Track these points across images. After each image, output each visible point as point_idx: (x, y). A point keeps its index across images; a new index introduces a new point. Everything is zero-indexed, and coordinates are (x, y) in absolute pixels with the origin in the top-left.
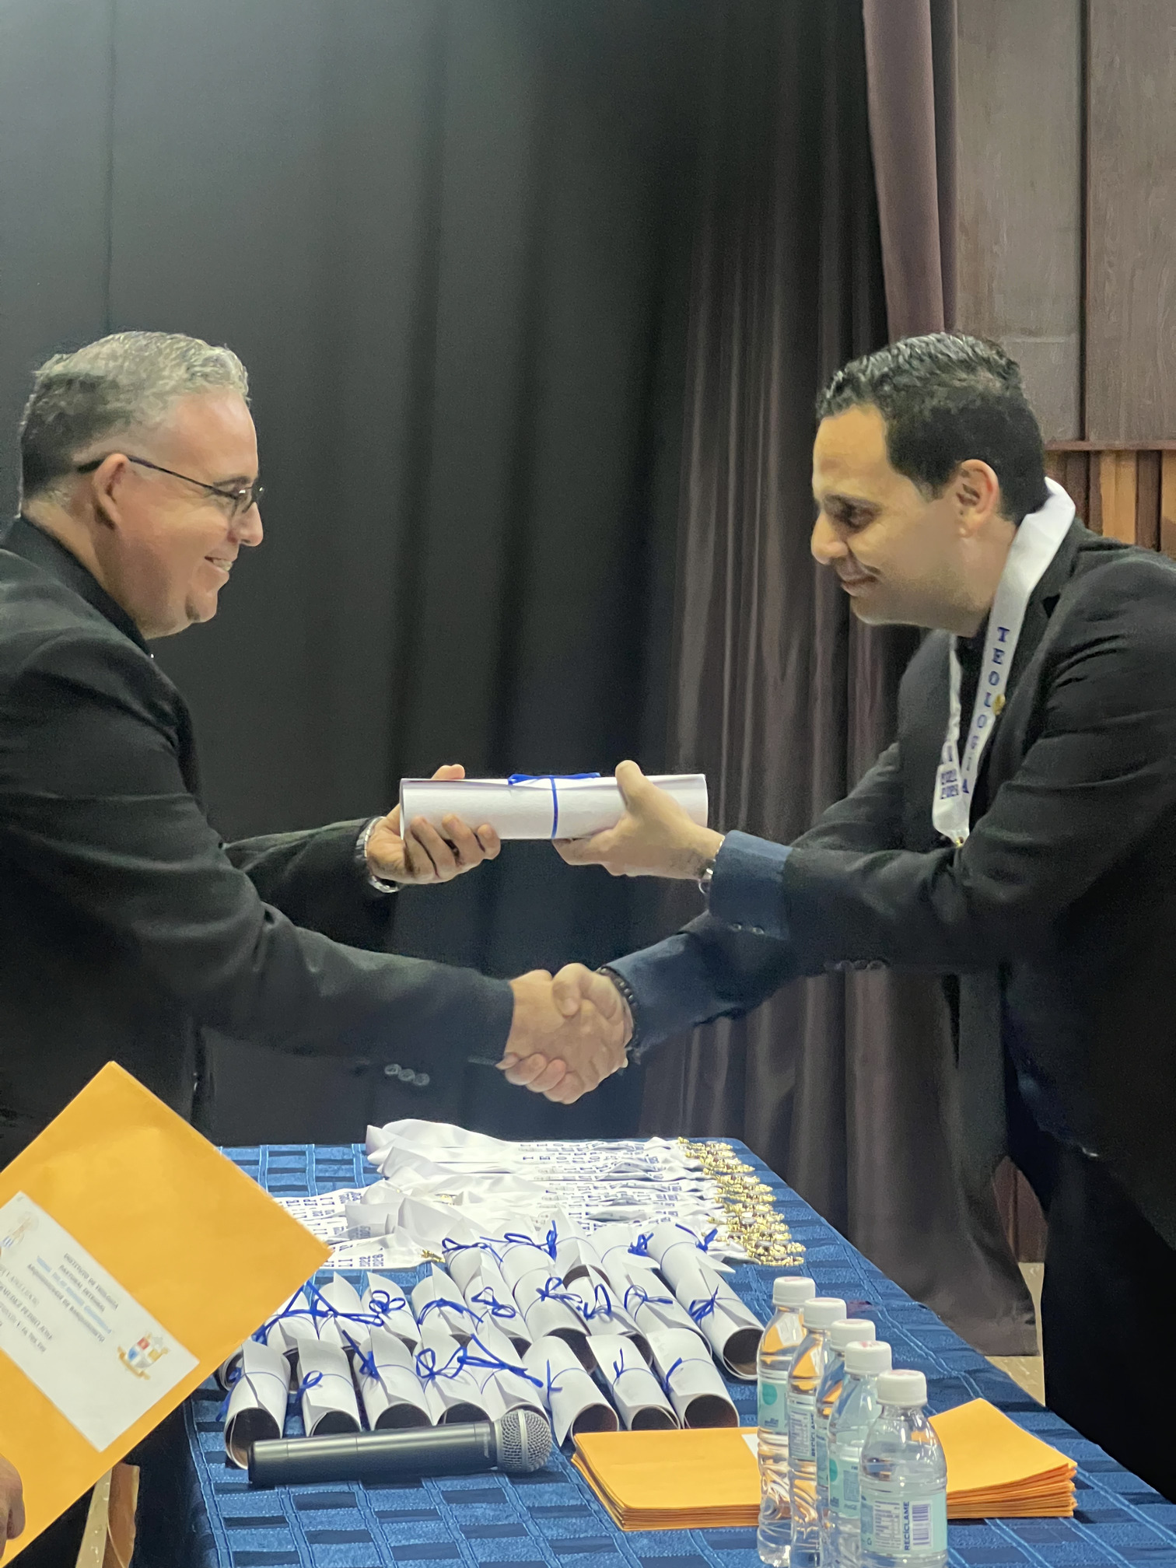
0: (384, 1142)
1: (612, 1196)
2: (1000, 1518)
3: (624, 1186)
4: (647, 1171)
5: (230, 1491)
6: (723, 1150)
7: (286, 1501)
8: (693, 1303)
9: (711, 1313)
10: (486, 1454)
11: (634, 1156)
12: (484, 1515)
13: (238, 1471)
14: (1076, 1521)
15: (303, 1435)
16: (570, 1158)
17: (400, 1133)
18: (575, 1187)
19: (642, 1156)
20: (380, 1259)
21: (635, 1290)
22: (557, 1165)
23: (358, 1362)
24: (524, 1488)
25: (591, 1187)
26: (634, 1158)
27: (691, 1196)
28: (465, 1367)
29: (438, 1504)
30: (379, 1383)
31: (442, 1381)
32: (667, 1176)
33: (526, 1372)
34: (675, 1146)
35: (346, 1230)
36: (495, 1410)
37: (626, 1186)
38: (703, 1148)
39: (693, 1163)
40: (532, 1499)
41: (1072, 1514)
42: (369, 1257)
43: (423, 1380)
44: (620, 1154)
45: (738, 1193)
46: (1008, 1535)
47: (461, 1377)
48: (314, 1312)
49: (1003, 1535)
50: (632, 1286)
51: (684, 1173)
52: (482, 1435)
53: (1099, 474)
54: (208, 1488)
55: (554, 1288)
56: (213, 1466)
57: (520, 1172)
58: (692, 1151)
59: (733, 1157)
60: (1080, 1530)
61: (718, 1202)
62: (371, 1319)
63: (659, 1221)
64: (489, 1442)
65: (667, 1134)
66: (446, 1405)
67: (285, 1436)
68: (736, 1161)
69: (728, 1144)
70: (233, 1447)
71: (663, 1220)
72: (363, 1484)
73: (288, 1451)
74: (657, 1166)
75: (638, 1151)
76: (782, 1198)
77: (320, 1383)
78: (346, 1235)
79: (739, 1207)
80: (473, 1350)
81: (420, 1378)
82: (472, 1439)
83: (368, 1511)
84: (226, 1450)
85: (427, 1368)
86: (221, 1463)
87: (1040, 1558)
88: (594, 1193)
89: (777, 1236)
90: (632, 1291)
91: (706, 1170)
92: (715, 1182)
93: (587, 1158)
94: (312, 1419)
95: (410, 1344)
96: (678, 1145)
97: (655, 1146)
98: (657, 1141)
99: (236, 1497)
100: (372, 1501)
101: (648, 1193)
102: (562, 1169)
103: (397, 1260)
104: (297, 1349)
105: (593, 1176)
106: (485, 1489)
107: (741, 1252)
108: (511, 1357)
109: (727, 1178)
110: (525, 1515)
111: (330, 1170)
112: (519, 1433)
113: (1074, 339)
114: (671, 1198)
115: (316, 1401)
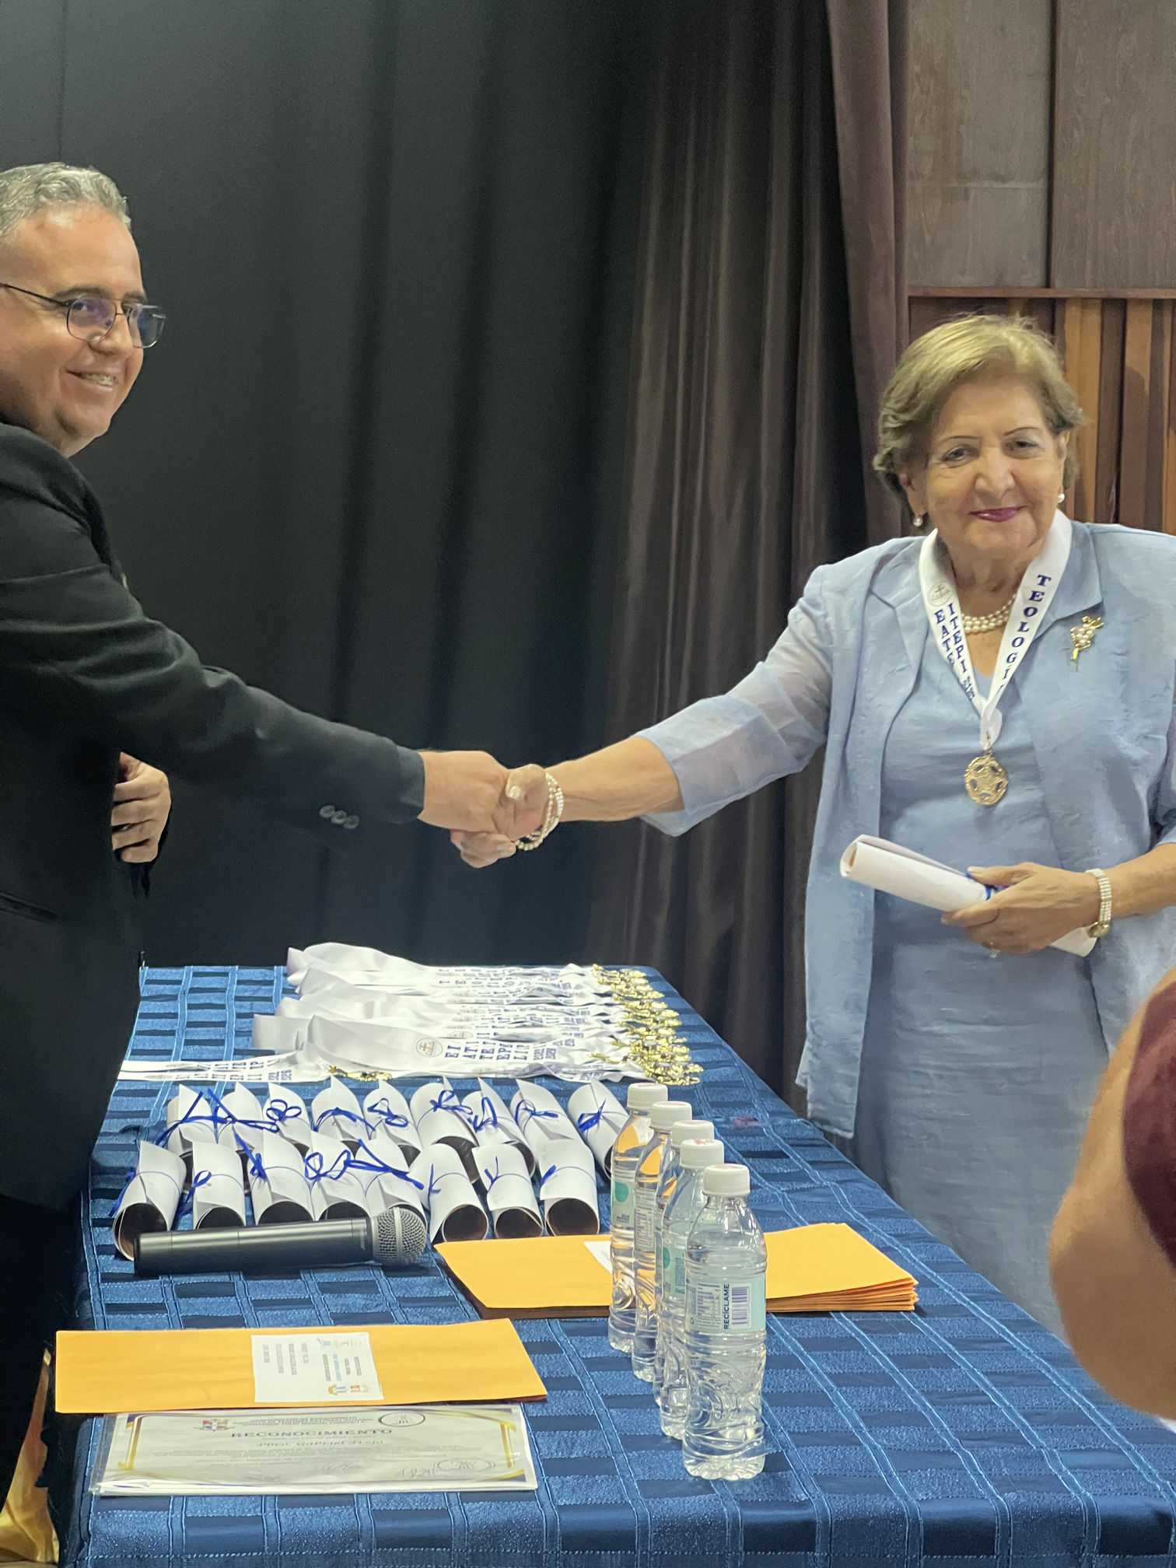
0: (305, 964)
1: (521, 1018)
2: (845, 1312)
3: (533, 1009)
4: (557, 996)
5: (116, 1280)
6: (637, 977)
7: (168, 1290)
8: (582, 1117)
9: (596, 1125)
10: (363, 1246)
11: (548, 982)
12: (354, 1304)
13: (125, 1262)
14: (916, 1315)
15: (190, 1228)
16: (485, 983)
17: (322, 957)
18: (486, 1010)
19: (556, 982)
20: (288, 1074)
21: (525, 1104)
22: (471, 989)
23: (250, 1165)
24: (395, 1281)
25: (502, 1009)
26: (546, 983)
27: (597, 1020)
28: (349, 1169)
29: (312, 1294)
30: (266, 1184)
31: (327, 1182)
32: (577, 1001)
33: (408, 1175)
34: (591, 973)
36: (375, 1209)
37: (537, 1009)
38: (617, 975)
39: (604, 989)
40: (403, 1291)
41: (913, 1308)
42: (278, 1072)
43: (311, 1182)
44: (535, 979)
45: (645, 1018)
47: (345, 1178)
48: (215, 1119)
49: (845, 1327)
50: (523, 1101)
51: (594, 999)
52: (358, 1230)
53: (1064, 320)
54: (95, 1277)
55: (447, 1100)
56: (103, 1258)
57: (434, 995)
58: (605, 978)
59: (646, 984)
60: (918, 1323)
61: (621, 1026)
62: (269, 1126)
64: (365, 1237)
65: (582, 962)
66: (328, 1203)
67: (172, 1231)
68: (648, 988)
69: (641, 971)
70: (121, 1239)
72: (244, 1274)
73: (173, 1243)
74: (570, 991)
75: (553, 977)
76: (687, 1023)
77: (208, 1182)
79: (642, 1030)
80: (361, 1155)
81: (307, 1179)
82: (350, 1235)
83: (245, 1299)
84: (116, 1243)
85: (314, 1170)
86: (111, 1255)
88: (504, 1015)
89: (678, 1058)
90: (522, 1106)
91: (615, 996)
92: (623, 1007)
93: (501, 983)
94: (198, 1215)
95: (302, 1149)
96: (593, 972)
97: (570, 972)
98: (572, 968)
99: (120, 1285)
100: (250, 1291)
101: (557, 1015)
102: (476, 992)
103: (304, 1074)
104: (192, 1152)
105: (505, 1000)
106: (360, 1281)
107: (639, 1071)
108: (400, 1164)
109: (636, 1004)
110: (394, 1304)
111: (248, 991)
112: (394, 1230)
113: (1041, 185)
114: (579, 1021)
115: (205, 1198)
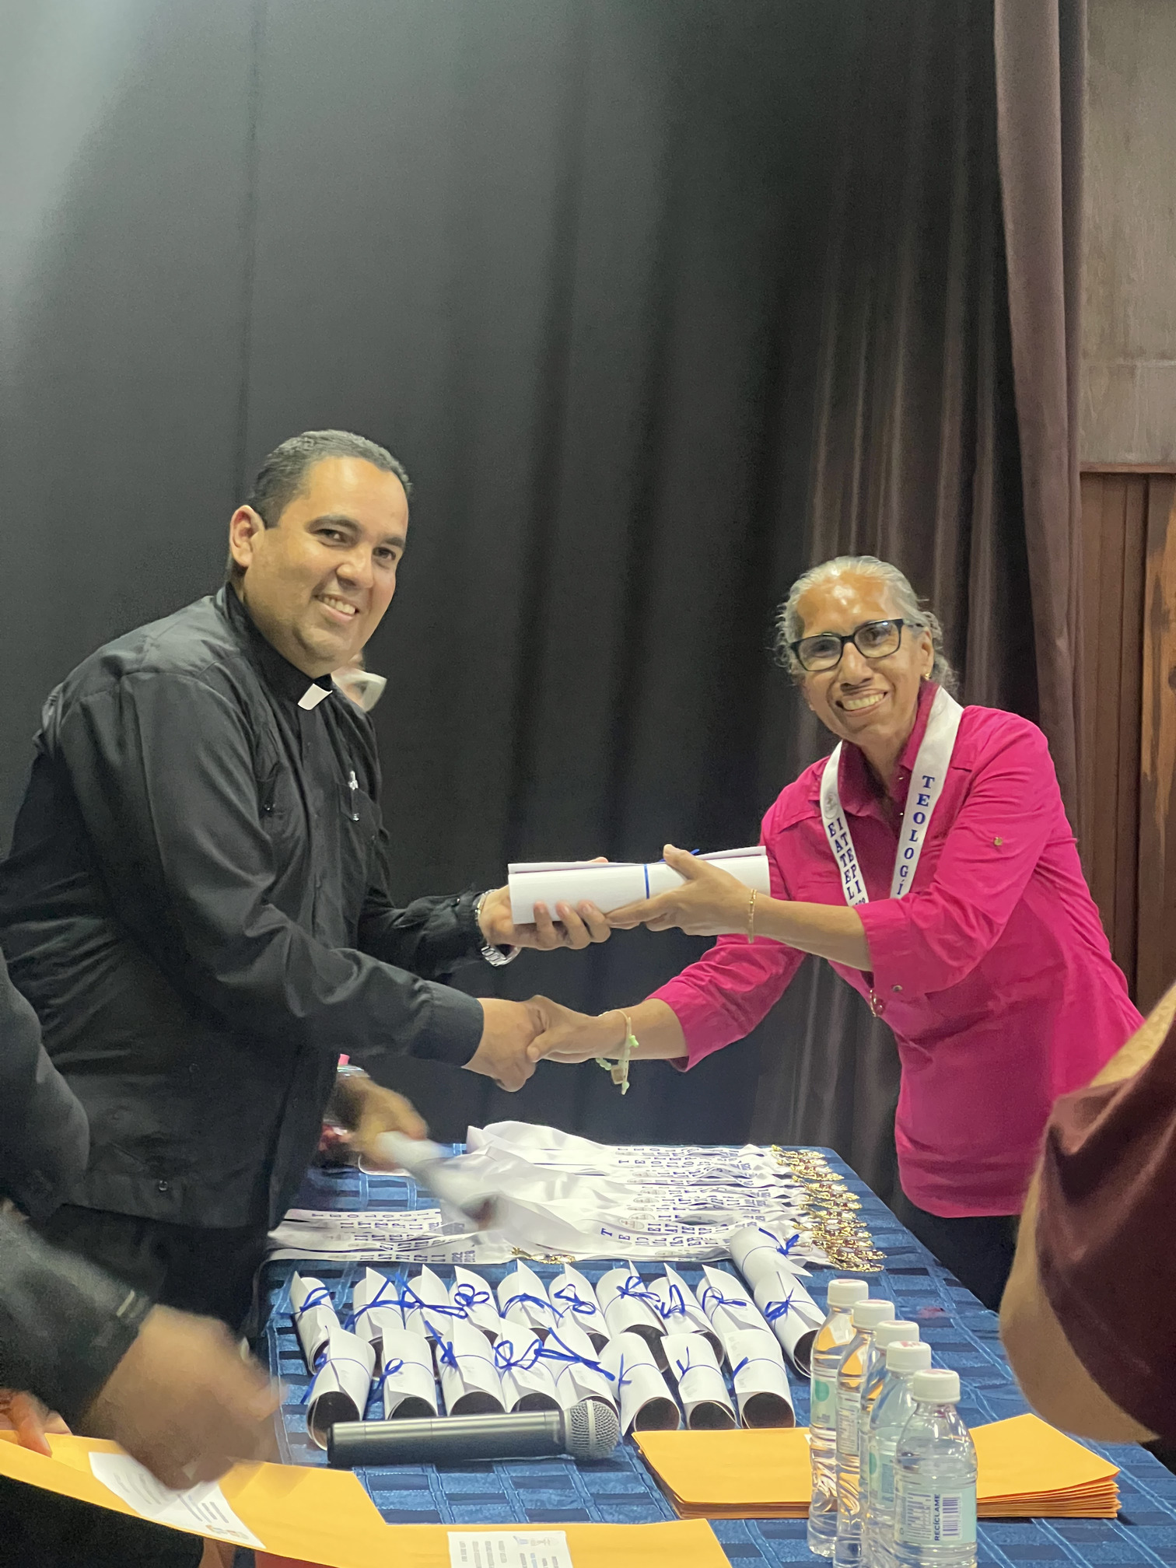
0: (484, 1142)
1: (702, 1199)
2: (1046, 1518)
3: (714, 1190)
4: (738, 1177)
6: (815, 1158)
8: (769, 1304)
9: (785, 1315)
10: (556, 1439)
11: (728, 1162)
12: (549, 1501)
13: (318, 1451)
14: (1119, 1523)
15: (383, 1419)
16: (665, 1163)
17: (500, 1135)
18: (667, 1190)
19: (735, 1163)
20: (472, 1255)
21: (712, 1292)
22: (651, 1169)
23: (440, 1352)
24: (589, 1477)
25: (682, 1190)
26: (725, 1164)
27: (778, 1203)
28: (540, 1359)
29: (506, 1489)
30: (458, 1373)
31: (519, 1371)
32: (757, 1182)
33: (598, 1366)
34: (768, 1153)
35: (440, 1226)
36: (567, 1401)
37: (717, 1191)
38: (796, 1156)
39: (784, 1170)
40: (597, 1486)
41: (1116, 1515)
42: (461, 1253)
43: (501, 1371)
44: (714, 1160)
45: (826, 1200)
46: (1050, 1533)
47: (535, 1368)
48: (402, 1304)
49: (1047, 1534)
50: (710, 1288)
51: (773, 1180)
52: (551, 1423)
55: (634, 1287)
56: (295, 1446)
57: (614, 1175)
58: (784, 1159)
59: (825, 1166)
60: (1122, 1531)
61: (802, 1209)
62: (456, 1312)
63: (746, 1226)
64: (558, 1430)
65: (760, 1142)
66: (520, 1394)
67: (365, 1419)
68: (827, 1170)
69: (820, 1153)
70: (314, 1427)
71: (749, 1224)
72: (437, 1467)
73: (365, 1432)
74: (749, 1172)
75: (732, 1157)
76: (867, 1206)
77: (400, 1370)
78: (441, 1230)
79: (823, 1213)
80: (550, 1344)
81: (498, 1368)
82: (542, 1427)
83: (439, 1493)
84: (308, 1432)
85: (504, 1358)
86: (304, 1443)
87: (1080, 1555)
88: (685, 1196)
89: (861, 1244)
90: (709, 1293)
91: (795, 1177)
92: (803, 1190)
93: (681, 1163)
94: (390, 1404)
95: (491, 1336)
96: (771, 1152)
97: (749, 1152)
98: (751, 1148)
100: (444, 1484)
101: (738, 1197)
102: (655, 1173)
103: (487, 1256)
104: (381, 1337)
105: (685, 1181)
106: (554, 1476)
107: (823, 1257)
108: (588, 1351)
109: (816, 1186)
110: (589, 1501)
112: (587, 1421)
114: (760, 1203)
115: (397, 1387)
